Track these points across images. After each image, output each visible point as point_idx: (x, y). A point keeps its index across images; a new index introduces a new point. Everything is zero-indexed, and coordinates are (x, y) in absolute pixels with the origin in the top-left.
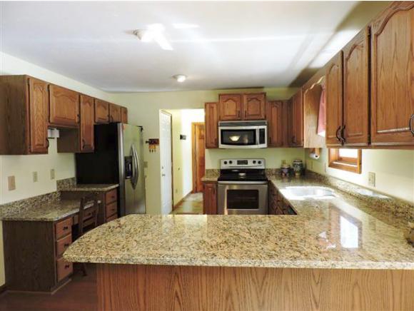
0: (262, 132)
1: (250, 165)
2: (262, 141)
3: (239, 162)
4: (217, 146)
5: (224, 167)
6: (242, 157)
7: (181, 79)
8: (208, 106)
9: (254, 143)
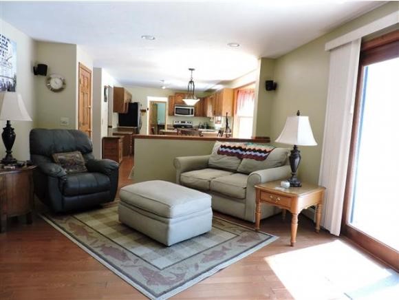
0: (192, 110)
1: (186, 123)
2: (192, 114)
3: (182, 122)
4: (173, 115)
5: (175, 124)
6: (183, 120)
7: (164, 88)
8: (170, 98)
9: (189, 114)
